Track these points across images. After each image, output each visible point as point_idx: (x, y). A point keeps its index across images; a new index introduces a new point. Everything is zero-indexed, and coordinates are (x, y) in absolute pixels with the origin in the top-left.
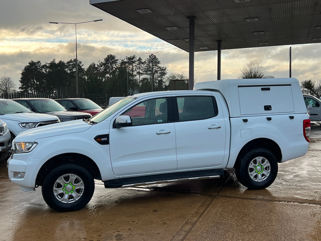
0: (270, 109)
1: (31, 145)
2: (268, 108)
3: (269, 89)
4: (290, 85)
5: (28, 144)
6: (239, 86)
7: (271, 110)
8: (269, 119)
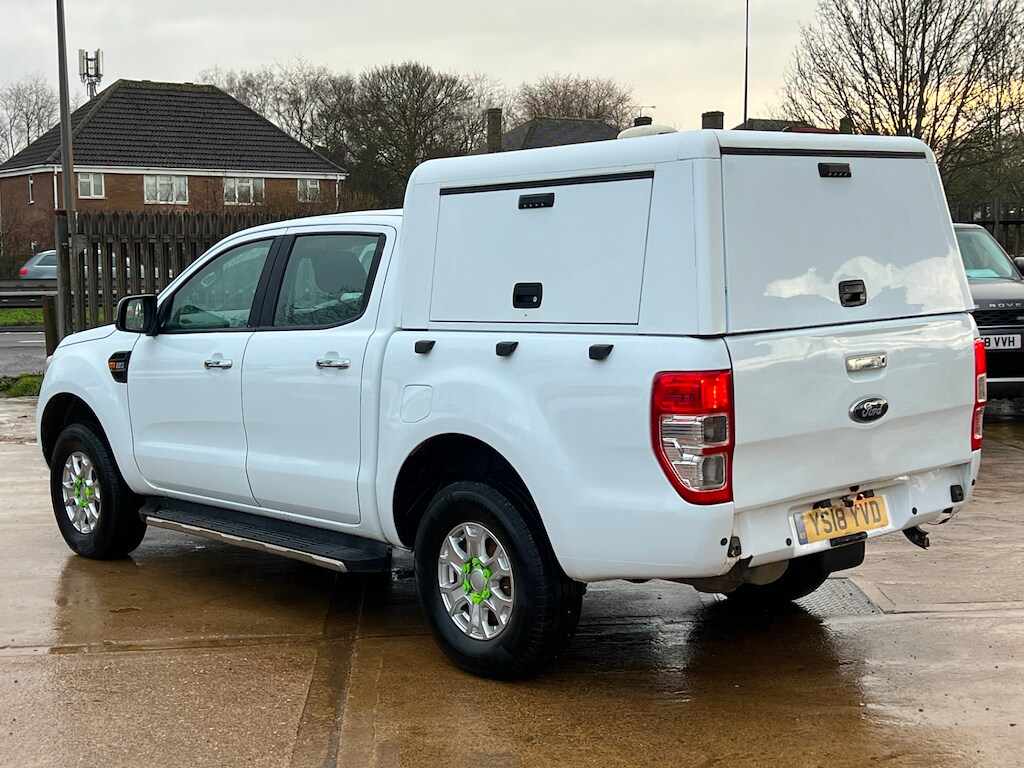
0: (535, 300)
2: (527, 295)
3: (547, 201)
4: (650, 174)
6: (444, 192)
7: (537, 305)
8: (506, 350)
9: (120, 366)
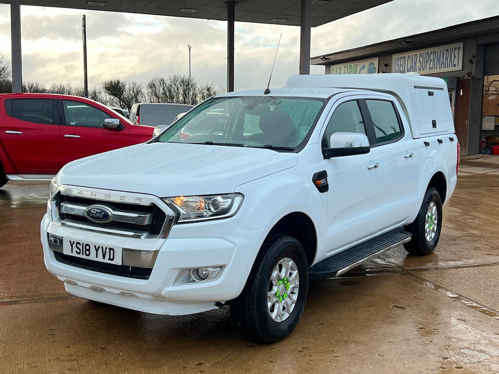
1: (230, 200)
5: (224, 198)
9: (322, 181)
